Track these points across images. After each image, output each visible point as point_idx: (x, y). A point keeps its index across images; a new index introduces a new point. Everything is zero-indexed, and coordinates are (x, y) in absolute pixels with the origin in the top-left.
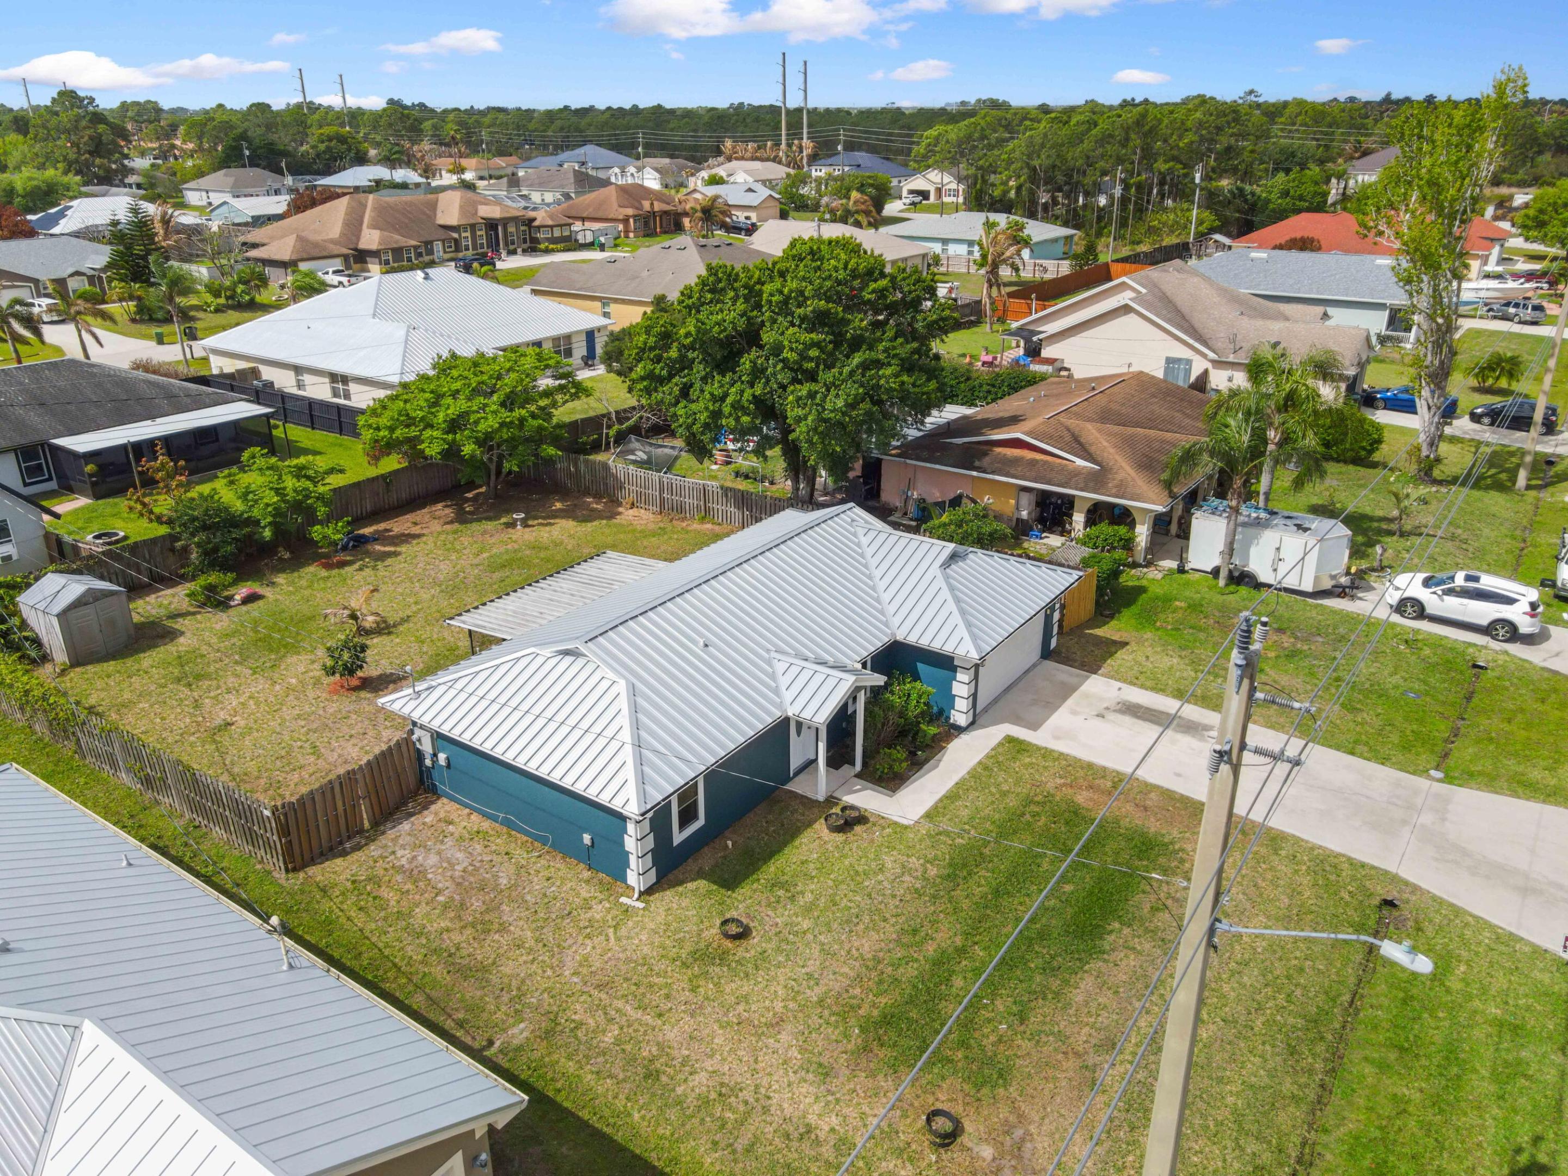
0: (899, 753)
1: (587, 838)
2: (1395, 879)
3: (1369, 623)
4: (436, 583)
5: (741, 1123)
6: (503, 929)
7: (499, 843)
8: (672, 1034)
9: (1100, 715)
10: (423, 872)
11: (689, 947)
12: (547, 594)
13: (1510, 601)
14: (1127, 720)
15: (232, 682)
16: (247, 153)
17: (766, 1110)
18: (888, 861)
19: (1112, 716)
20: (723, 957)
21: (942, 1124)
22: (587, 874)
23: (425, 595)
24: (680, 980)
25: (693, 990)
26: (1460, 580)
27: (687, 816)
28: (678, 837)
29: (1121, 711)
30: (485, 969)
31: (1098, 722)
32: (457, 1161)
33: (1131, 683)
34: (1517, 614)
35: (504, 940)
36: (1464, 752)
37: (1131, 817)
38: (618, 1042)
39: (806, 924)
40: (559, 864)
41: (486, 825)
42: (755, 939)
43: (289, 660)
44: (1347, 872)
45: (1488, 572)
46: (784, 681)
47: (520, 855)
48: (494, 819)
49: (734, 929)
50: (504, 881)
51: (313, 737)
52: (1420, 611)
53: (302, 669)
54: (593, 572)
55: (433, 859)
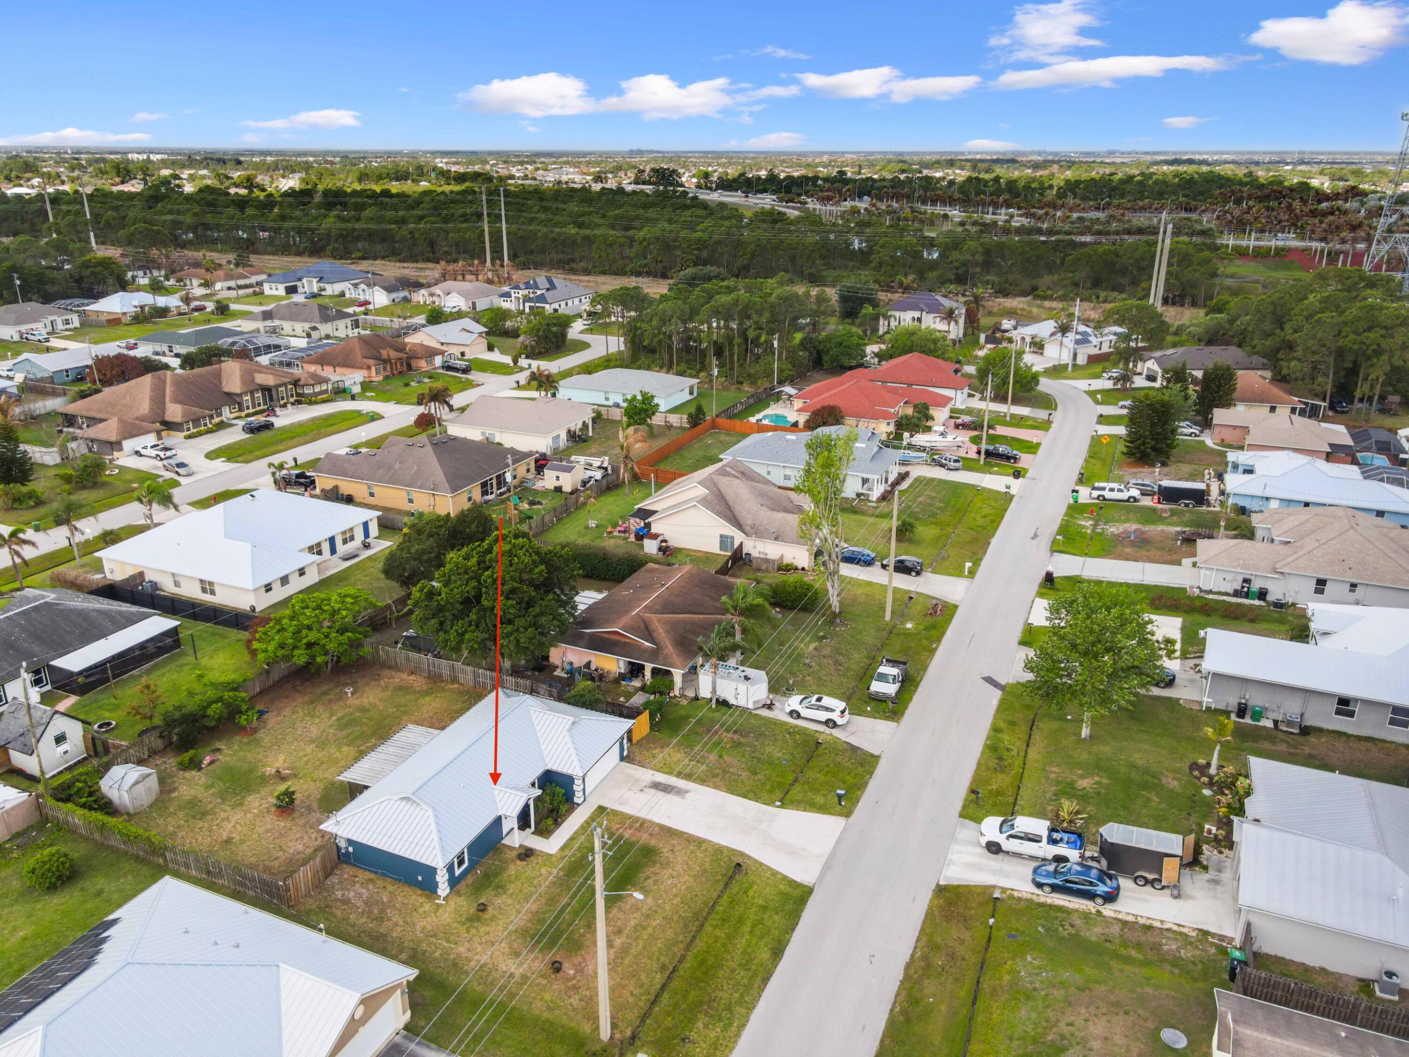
0: (550, 821)
1: (420, 878)
2: (742, 854)
3: (776, 723)
4: (312, 741)
5: (488, 976)
6: (389, 919)
7: (380, 883)
8: (461, 949)
9: (642, 790)
10: (349, 899)
11: (464, 916)
12: (383, 756)
13: (832, 710)
14: (653, 791)
15: (223, 815)
16: (18, 282)
17: (497, 970)
18: (543, 871)
19: (648, 790)
20: (478, 919)
21: (557, 965)
22: (420, 892)
23: (309, 749)
24: (462, 930)
25: (468, 932)
26: (813, 700)
27: (461, 863)
28: (458, 872)
29: (651, 787)
30: (385, 936)
31: (641, 794)
32: (399, 992)
33: (659, 771)
34: (835, 716)
35: (390, 924)
36: (796, 791)
37: (644, 837)
38: (441, 955)
39: (510, 902)
40: (407, 889)
41: (372, 876)
42: (490, 909)
43: (248, 799)
44: (725, 853)
45: (829, 695)
46: (498, 799)
47: (391, 888)
48: (376, 873)
49: (482, 907)
50: (385, 899)
51: (277, 841)
52: (799, 716)
53: (257, 804)
54: (403, 739)
55: (352, 894)
